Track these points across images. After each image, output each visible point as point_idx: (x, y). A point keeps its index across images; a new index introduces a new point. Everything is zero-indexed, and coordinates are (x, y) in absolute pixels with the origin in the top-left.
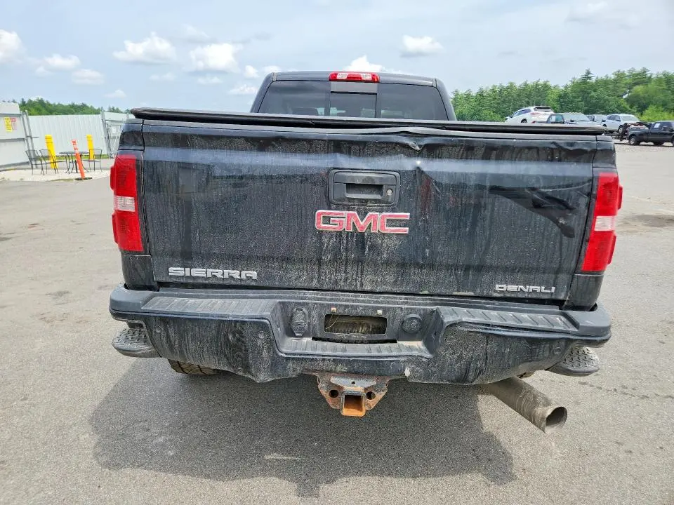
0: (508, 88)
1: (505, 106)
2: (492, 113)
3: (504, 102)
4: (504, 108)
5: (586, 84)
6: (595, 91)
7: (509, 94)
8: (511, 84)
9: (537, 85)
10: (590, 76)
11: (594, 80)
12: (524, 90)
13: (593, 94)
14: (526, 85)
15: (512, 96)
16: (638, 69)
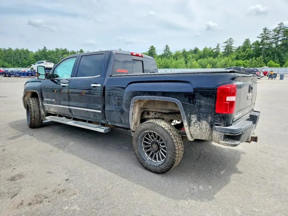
0: (9, 50)
1: (8, 58)
2: (2, 62)
3: (8, 56)
4: (9, 59)
5: (45, 52)
6: (49, 55)
7: (10, 53)
8: (10, 48)
9: (23, 50)
10: (46, 49)
11: (48, 51)
12: (17, 52)
13: (49, 56)
14: (17, 49)
15: (12, 54)
16: (63, 49)
